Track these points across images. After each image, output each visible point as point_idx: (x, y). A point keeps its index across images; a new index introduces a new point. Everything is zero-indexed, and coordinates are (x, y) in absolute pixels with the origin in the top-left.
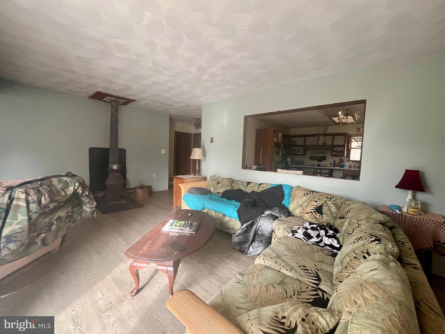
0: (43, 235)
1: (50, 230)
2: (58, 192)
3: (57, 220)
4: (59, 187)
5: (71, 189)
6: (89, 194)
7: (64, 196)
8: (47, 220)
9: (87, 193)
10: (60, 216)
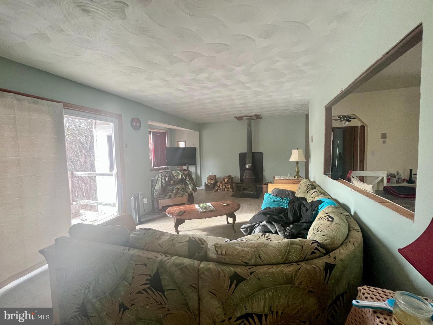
0: (170, 194)
1: (172, 192)
2: (174, 177)
3: (176, 189)
4: (175, 175)
5: (180, 177)
6: (189, 179)
7: (177, 179)
8: (171, 188)
9: (188, 179)
10: (177, 188)
